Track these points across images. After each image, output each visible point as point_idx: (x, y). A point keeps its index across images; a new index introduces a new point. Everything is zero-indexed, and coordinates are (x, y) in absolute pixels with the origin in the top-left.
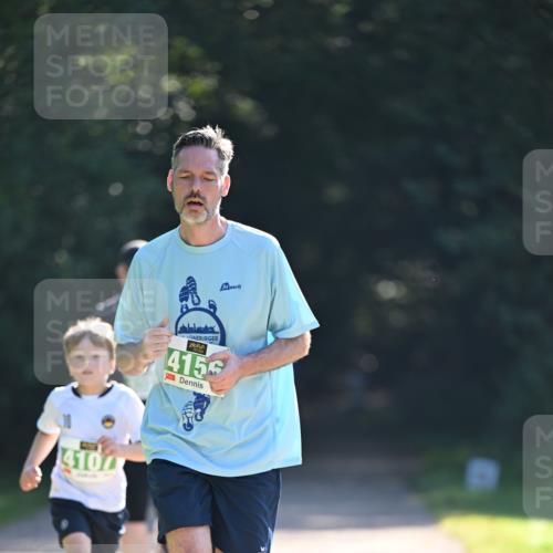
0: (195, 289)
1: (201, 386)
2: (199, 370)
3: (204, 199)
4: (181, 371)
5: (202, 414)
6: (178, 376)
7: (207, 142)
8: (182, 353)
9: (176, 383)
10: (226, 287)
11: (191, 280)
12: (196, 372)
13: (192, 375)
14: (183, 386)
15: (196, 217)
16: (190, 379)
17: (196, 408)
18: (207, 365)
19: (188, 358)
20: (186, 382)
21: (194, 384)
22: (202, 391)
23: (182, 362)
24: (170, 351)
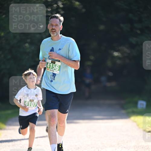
0: (53, 50)
1: (54, 71)
2: (54, 67)
3: (56, 30)
4: (50, 68)
5: (54, 78)
6: (49, 69)
7: (57, 17)
9: (49, 71)
10: (60, 49)
11: (53, 48)
12: (53, 68)
13: (52, 69)
14: (50, 71)
15: (54, 34)
16: (52, 70)
17: (53, 76)
18: (55, 66)
19: (51, 65)
20: (51, 70)
21: (53, 71)
22: (54, 72)
23: (50, 66)
24: (48, 63)
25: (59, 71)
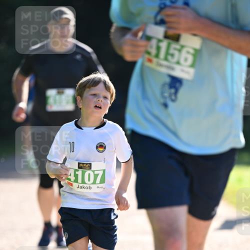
2: (172, 55)
4: (157, 56)
6: (155, 60)
8: (159, 41)
12: (169, 57)
13: (166, 59)
16: (165, 63)
18: (180, 51)
19: (164, 45)
23: (158, 48)
24: (148, 38)
25: (192, 71)
